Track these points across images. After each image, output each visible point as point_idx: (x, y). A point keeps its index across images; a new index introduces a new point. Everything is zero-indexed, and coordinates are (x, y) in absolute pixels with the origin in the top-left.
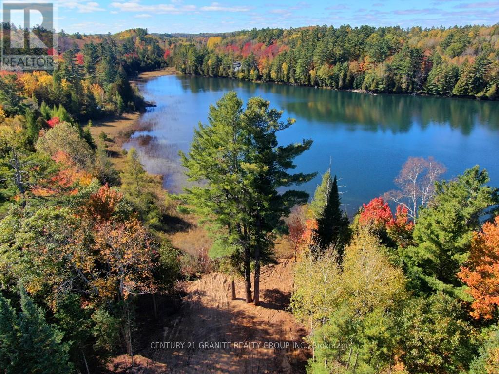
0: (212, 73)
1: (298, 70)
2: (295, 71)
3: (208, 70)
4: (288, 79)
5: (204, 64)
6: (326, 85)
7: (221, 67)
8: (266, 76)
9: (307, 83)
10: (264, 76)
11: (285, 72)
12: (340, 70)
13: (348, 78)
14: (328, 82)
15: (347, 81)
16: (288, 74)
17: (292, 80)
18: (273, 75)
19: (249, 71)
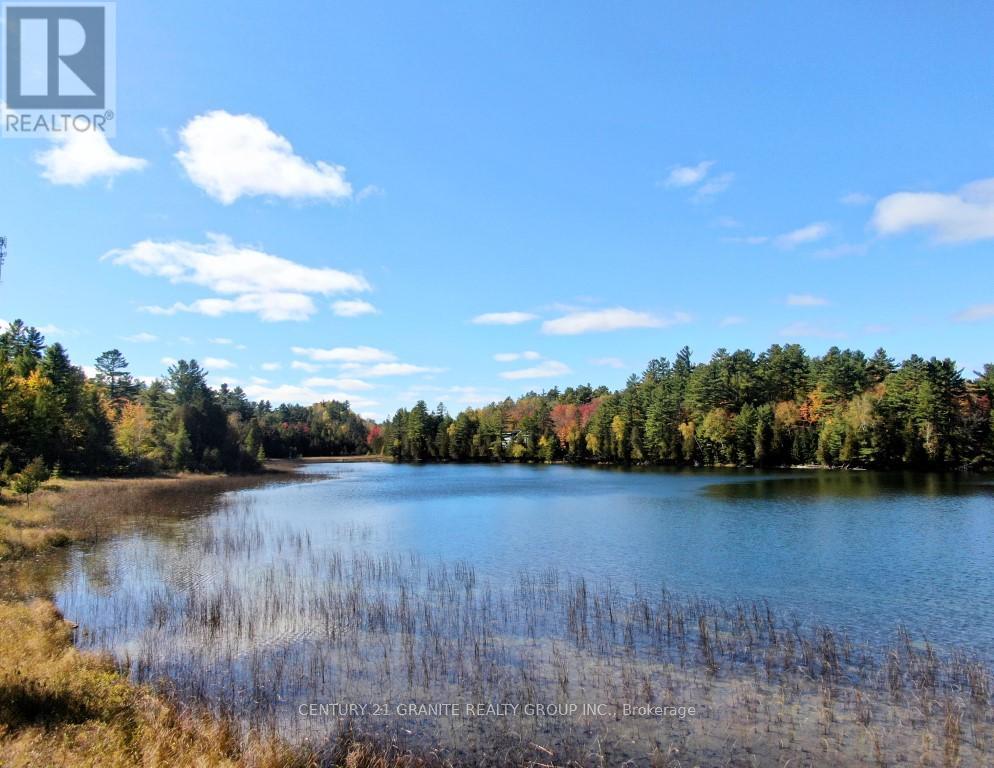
0: (457, 451)
1: (650, 428)
2: (642, 433)
3: (447, 446)
4: (628, 449)
5: (440, 434)
6: (723, 459)
7: (476, 439)
8: (576, 449)
9: (672, 457)
10: (571, 448)
11: (620, 436)
12: (752, 421)
13: (776, 437)
14: (725, 451)
15: (774, 445)
16: (626, 442)
17: (638, 454)
18: (592, 443)
19: (535, 440)
